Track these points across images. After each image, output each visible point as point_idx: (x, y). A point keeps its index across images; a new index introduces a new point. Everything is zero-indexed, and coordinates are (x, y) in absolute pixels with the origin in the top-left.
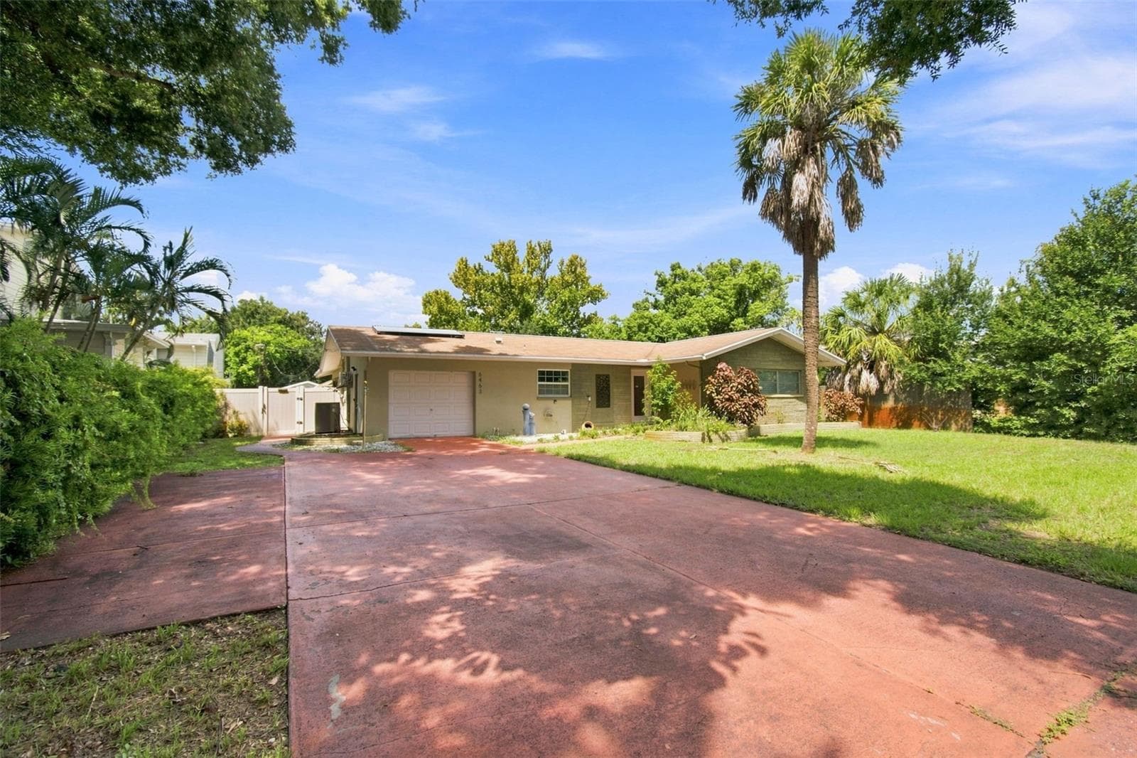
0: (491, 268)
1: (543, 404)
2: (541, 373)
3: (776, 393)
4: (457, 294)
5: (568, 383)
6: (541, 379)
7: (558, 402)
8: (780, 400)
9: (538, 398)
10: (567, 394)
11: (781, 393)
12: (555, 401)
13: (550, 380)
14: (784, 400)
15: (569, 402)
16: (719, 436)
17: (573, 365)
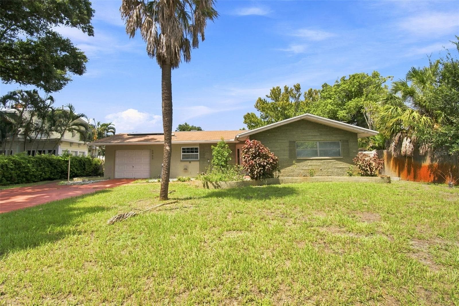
0: (270, 101)
1: (183, 164)
2: (183, 149)
3: (317, 156)
4: (258, 114)
5: (199, 153)
6: (183, 152)
7: (192, 163)
8: (319, 161)
9: (181, 161)
10: (198, 158)
11: (320, 156)
12: (190, 162)
13: (188, 152)
14: (322, 161)
15: (198, 163)
16: (213, 184)
17: (201, 145)
